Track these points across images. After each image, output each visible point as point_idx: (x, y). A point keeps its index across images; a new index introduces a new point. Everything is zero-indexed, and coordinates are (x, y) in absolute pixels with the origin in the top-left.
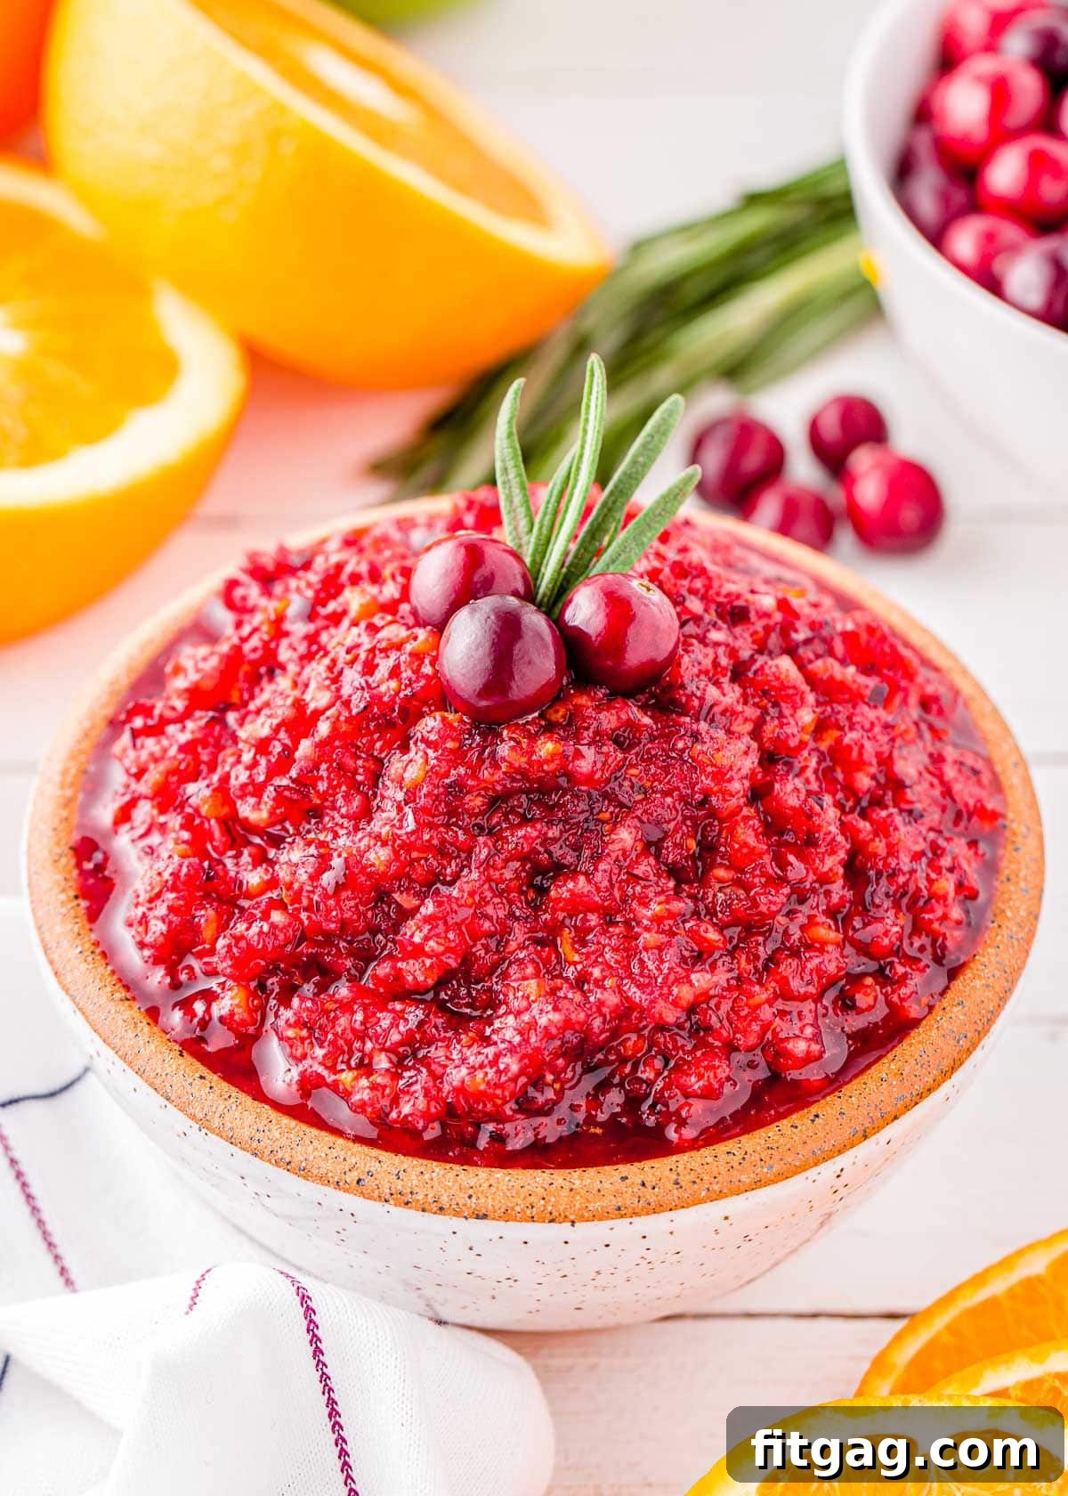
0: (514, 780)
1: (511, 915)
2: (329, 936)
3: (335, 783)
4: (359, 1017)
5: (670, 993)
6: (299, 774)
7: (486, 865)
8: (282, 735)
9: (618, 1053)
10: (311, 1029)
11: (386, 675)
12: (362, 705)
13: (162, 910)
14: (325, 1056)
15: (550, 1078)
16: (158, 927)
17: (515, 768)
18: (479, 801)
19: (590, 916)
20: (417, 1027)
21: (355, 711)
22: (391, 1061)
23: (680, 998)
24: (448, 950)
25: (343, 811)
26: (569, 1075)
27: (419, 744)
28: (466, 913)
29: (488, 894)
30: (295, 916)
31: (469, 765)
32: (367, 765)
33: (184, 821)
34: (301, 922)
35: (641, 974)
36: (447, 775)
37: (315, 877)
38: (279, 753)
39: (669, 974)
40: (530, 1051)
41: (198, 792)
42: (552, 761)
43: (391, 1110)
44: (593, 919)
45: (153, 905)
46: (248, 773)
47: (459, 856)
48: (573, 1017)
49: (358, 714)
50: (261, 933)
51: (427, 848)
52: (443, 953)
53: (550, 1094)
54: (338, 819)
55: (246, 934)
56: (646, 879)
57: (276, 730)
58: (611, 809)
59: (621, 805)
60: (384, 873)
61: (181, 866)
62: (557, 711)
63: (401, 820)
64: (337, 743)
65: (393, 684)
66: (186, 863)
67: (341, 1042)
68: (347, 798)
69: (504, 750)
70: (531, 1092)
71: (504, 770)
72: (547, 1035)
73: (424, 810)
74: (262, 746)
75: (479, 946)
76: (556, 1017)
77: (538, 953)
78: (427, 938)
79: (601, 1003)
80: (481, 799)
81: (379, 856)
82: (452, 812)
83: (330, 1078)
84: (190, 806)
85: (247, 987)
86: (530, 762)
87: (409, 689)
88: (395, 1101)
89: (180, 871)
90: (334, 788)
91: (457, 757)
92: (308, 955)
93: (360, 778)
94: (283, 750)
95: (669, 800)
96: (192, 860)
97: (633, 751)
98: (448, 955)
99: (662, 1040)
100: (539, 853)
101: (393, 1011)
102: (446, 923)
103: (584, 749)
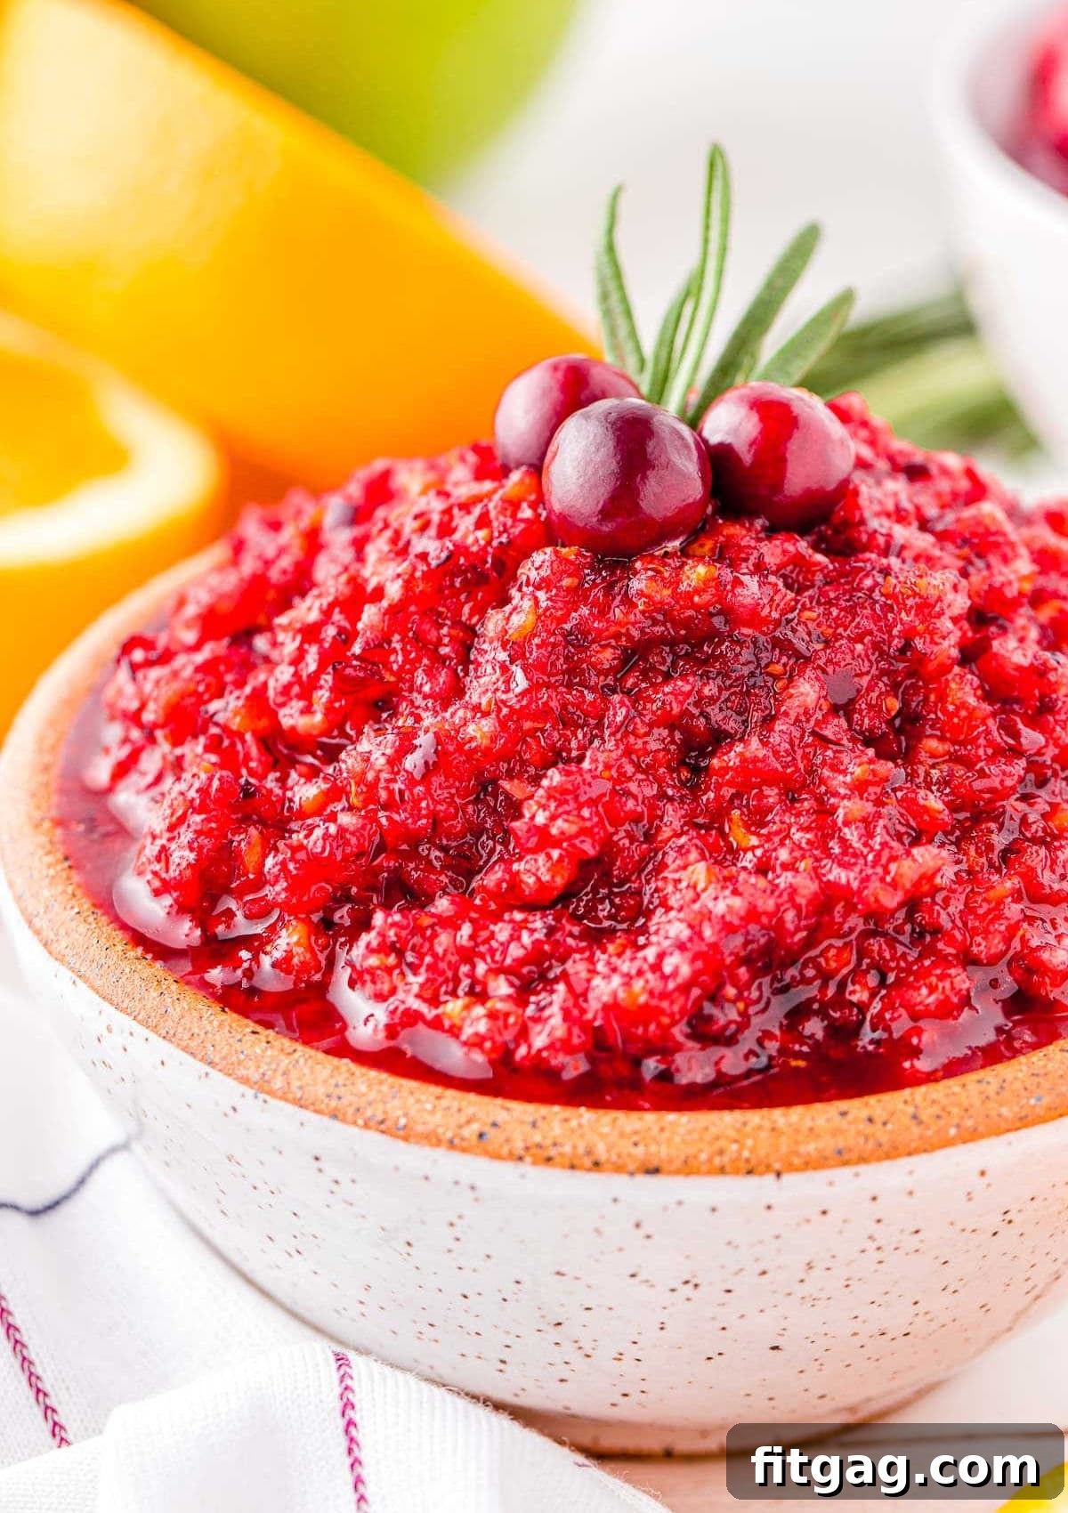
0: (655, 622)
1: (662, 795)
2: (415, 839)
3: (413, 655)
4: (466, 930)
5: (887, 872)
6: (364, 650)
7: (624, 730)
8: (337, 616)
9: (818, 967)
10: (400, 954)
11: (472, 528)
12: (444, 555)
13: (186, 835)
14: (422, 986)
15: (731, 991)
16: (182, 856)
17: (655, 603)
18: (608, 654)
19: (767, 791)
20: (546, 935)
21: (434, 563)
22: (511, 984)
23: (901, 876)
24: (583, 832)
25: (426, 689)
26: (755, 994)
27: (524, 589)
28: (603, 786)
29: (629, 769)
30: (371, 818)
31: (595, 604)
32: (453, 632)
33: (208, 742)
34: (380, 825)
35: (845, 853)
36: (565, 619)
37: (395, 761)
38: (334, 638)
39: (882, 850)
40: (705, 948)
41: (227, 708)
42: (704, 591)
43: (518, 1046)
44: (772, 795)
45: (175, 833)
46: (292, 669)
47: (586, 724)
48: (760, 903)
49: (438, 566)
50: (326, 836)
51: (544, 713)
52: (577, 835)
53: (733, 1015)
54: (419, 700)
55: (305, 842)
56: (837, 743)
57: (327, 613)
58: (784, 659)
59: (798, 655)
60: (488, 749)
61: (210, 779)
62: (702, 546)
63: (507, 682)
64: (412, 608)
65: (482, 534)
66: (218, 776)
67: (442, 965)
68: (430, 673)
69: (637, 584)
70: (708, 1008)
71: (641, 608)
72: (727, 928)
73: (540, 666)
74: (310, 633)
75: (622, 834)
76: (737, 902)
77: (699, 837)
78: (553, 818)
79: (793, 891)
80: (611, 650)
81: (480, 731)
82: (573, 670)
83: (429, 1013)
84: (217, 724)
85: (307, 921)
86: (674, 594)
87: (505, 535)
88: (523, 1034)
89: (210, 785)
90: (412, 662)
91: (577, 596)
92: (388, 870)
93: (444, 650)
94: (339, 634)
95: (859, 647)
96: (225, 773)
97: (806, 594)
98: (582, 838)
99: (876, 948)
100: (692, 716)
101: (511, 921)
102: (576, 798)
103: (746, 579)
